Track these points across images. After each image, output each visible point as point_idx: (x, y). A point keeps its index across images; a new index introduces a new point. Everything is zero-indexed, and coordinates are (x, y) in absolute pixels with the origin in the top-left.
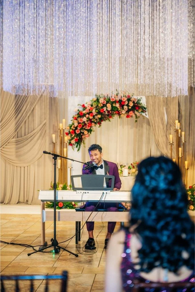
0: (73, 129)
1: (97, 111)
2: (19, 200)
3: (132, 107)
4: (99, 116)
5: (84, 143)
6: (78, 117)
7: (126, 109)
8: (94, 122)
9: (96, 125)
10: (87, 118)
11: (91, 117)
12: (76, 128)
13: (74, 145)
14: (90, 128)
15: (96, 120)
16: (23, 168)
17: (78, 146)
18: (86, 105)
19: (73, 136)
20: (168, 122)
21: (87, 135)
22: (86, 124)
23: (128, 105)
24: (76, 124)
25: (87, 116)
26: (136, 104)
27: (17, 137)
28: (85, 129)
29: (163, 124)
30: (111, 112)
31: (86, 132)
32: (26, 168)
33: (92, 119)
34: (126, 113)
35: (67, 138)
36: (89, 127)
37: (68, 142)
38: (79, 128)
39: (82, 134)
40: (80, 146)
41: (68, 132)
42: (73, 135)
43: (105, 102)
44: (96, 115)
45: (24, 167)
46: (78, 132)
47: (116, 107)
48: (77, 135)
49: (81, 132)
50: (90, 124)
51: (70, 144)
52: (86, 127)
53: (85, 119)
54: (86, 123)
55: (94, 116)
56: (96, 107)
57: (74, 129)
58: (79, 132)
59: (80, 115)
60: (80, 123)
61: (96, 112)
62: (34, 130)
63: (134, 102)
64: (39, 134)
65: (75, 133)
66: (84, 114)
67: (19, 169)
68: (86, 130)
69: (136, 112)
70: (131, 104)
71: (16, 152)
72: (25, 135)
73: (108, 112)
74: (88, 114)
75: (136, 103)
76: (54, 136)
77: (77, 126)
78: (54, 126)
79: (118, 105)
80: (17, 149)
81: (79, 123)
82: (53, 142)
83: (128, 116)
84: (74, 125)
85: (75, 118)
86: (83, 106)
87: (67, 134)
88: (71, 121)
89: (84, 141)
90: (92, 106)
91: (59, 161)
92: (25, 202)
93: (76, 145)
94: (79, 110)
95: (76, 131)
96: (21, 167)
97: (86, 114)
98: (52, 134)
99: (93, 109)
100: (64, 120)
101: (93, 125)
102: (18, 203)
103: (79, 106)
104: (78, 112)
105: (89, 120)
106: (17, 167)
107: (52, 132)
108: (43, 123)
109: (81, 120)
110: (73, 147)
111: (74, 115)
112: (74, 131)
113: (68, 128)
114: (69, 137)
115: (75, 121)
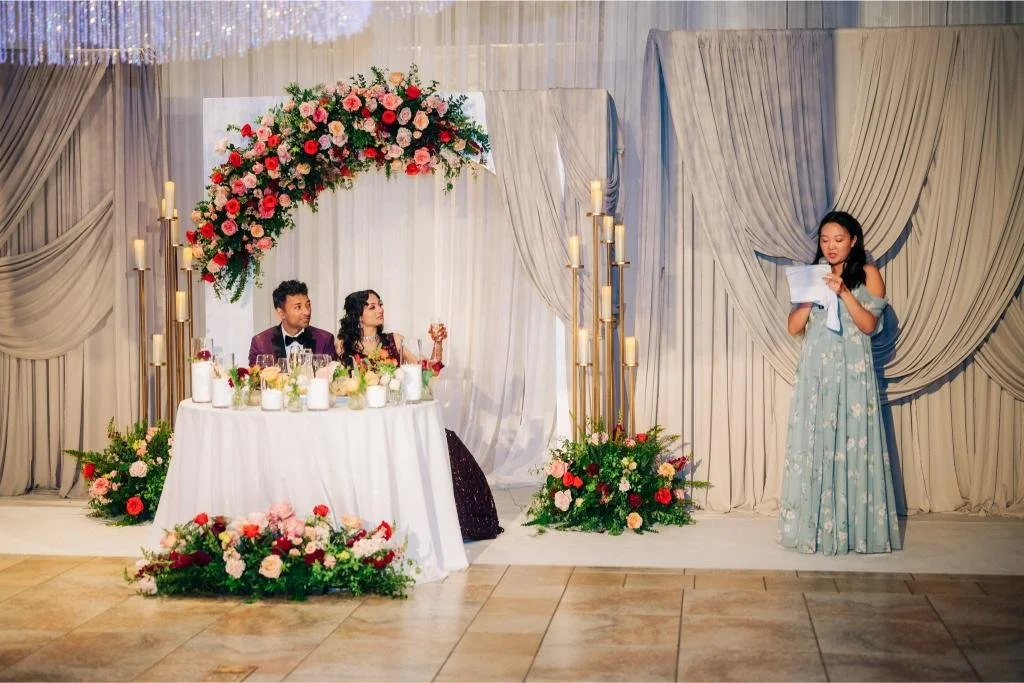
0: (209, 219)
1: (295, 149)
2: (32, 480)
3: (425, 132)
4: (303, 169)
5: (257, 271)
6: (231, 174)
7: (402, 139)
8: (286, 191)
9: (299, 203)
10: (258, 177)
11: (273, 174)
12: (222, 215)
13: (220, 277)
14: (272, 213)
15: (295, 181)
16: (41, 367)
17: (236, 283)
18: (255, 129)
19: (211, 247)
20: (567, 190)
21: (264, 242)
22: (258, 200)
23: (410, 126)
24: (221, 201)
25: (258, 167)
26: (444, 123)
27: (19, 253)
28: (253, 218)
29: (549, 196)
30: (346, 153)
31: (257, 231)
32: (53, 363)
33: (278, 180)
34: (405, 155)
35: (189, 255)
36: (267, 210)
37: (195, 267)
38: (231, 216)
39: (245, 238)
40: (243, 281)
41: (193, 229)
42: (214, 242)
43: (325, 114)
44: (292, 164)
45: (47, 361)
46: (229, 229)
47: (366, 134)
48: (227, 242)
49: (240, 232)
50: (270, 201)
51: (207, 276)
52: (256, 209)
53: (249, 180)
54: (258, 194)
55: (285, 170)
56: (293, 136)
57: (214, 217)
58: (234, 229)
59: (238, 165)
60: (236, 196)
61: (292, 154)
62: (76, 222)
63: (434, 114)
64: (93, 238)
65: (219, 232)
66: (247, 161)
67: (26, 367)
68: (259, 222)
69: (444, 152)
70: (422, 121)
71: (16, 306)
72: (46, 241)
73: (338, 151)
74: (262, 160)
75: (446, 117)
76: (139, 245)
77: (224, 210)
78: (141, 206)
79: (369, 126)
80: (18, 292)
81: (231, 196)
82: (136, 269)
83: (412, 169)
84: (215, 206)
85: (219, 179)
86: (247, 131)
87: (193, 238)
88: (208, 188)
89: (257, 264)
90: (276, 129)
91: (159, 341)
92: (50, 488)
93: (228, 279)
94: (232, 146)
95: (223, 225)
96: (33, 361)
97: (254, 163)
98: (133, 239)
99: (281, 141)
100: (169, 187)
101: (284, 201)
102: (29, 490)
103: (233, 131)
104: (228, 153)
105: (265, 182)
106: (18, 360)
107: (133, 231)
108: (106, 200)
109: (239, 185)
110: (218, 288)
111: (218, 167)
112: (214, 227)
113: (198, 214)
114: (199, 250)
115: (220, 188)
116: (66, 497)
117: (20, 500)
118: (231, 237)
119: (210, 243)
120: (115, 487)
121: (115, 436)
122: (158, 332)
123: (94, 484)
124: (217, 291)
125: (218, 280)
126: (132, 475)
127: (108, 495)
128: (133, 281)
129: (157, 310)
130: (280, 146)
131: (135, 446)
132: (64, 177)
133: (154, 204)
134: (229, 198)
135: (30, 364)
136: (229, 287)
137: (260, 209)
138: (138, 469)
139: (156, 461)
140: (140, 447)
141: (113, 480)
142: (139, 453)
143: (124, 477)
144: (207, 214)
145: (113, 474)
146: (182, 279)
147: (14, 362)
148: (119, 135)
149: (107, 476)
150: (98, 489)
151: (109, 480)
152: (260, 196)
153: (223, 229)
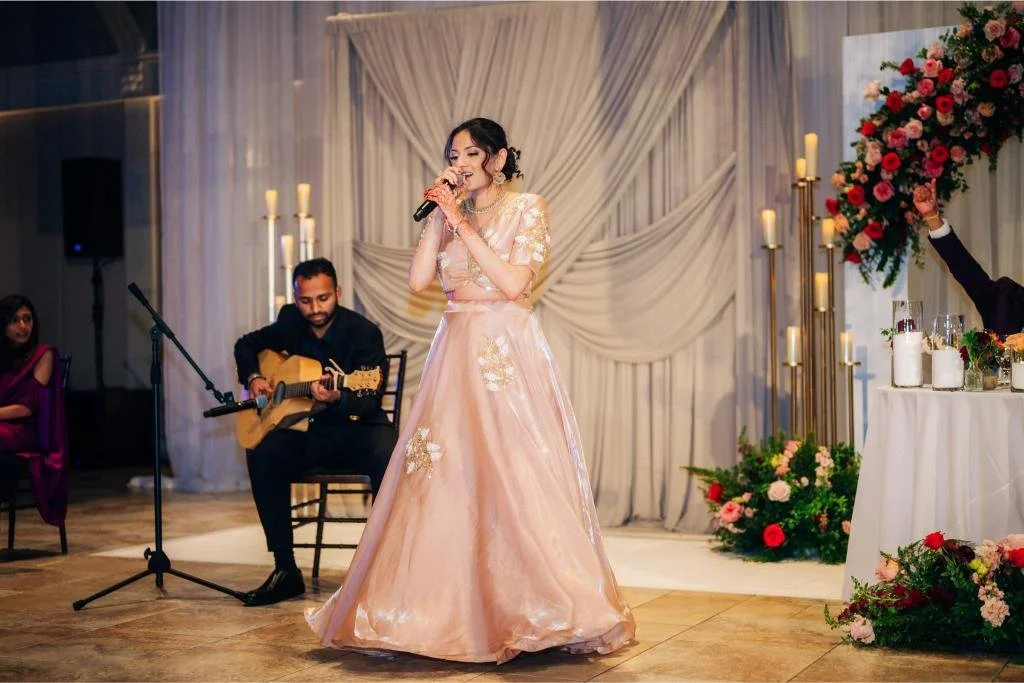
0: (856, 182)
1: (974, 85)
2: (631, 509)
4: (986, 110)
5: (916, 248)
6: (885, 125)
8: (960, 141)
9: (975, 158)
10: (924, 123)
11: (944, 119)
12: (874, 175)
13: (867, 258)
14: (941, 170)
15: (973, 128)
16: (643, 371)
17: (889, 264)
18: (920, 64)
19: (859, 217)
22: (923, 154)
24: (873, 156)
25: (925, 111)
27: (619, 235)
28: (915, 177)
32: (658, 368)
33: (950, 127)
35: (830, 228)
36: (935, 166)
37: (838, 245)
38: (886, 175)
39: (902, 204)
40: (897, 263)
41: (834, 197)
42: (863, 211)
44: (970, 105)
45: (651, 364)
46: (883, 194)
48: (881, 210)
49: (899, 196)
50: (940, 153)
51: (851, 254)
52: (920, 167)
53: (912, 128)
54: (923, 145)
55: (959, 112)
56: (971, 68)
57: (864, 179)
58: (890, 193)
59: (895, 110)
60: (894, 150)
61: (970, 92)
62: (687, 196)
64: (709, 212)
65: (870, 198)
66: (909, 104)
67: (626, 372)
71: (615, 299)
72: (651, 221)
74: (930, 101)
76: (769, 216)
77: (878, 167)
78: (770, 171)
81: (885, 151)
82: (765, 247)
84: (865, 164)
85: (870, 130)
86: (907, 67)
87: (834, 208)
88: (853, 145)
89: (916, 239)
90: (947, 62)
91: (794, 334)
92: (652, 520)
93: (878, 259)
94: (886, 89)
95: (875, 189)
96: (634, 365)
97: (920, 106)
98: (760, 211)
99: (955, 76)
100: (811, 139)
101: (958, 155)
102: (626, 522)
103: (888, 70)
104: (883, 98)
105: (933, 129)
106: (617, 363)
107: (760, 200)
108: (726, 165)
109: (897, 136)
110: (864, 270)
111: (867, 117)
112: (865, 192)
113: (841, 178)
114: (843, 222)
115: (869, 144)
116: (674, 531)
117: (619, 532)
118: (886, 203)
119: (858, 212)
120: (749, 512)
121: (745, 449)
122: (791, 323)
123: (722, 510)
124: (864, 274)
125: (864, 261)
126: (772, 499)
127: (739, 523)
128: (760, 264)
129: (787, 299)
130: (955, 82)
131: (774, 462)
132: (673, 143)
133: (784, 169)
134: (883, 154)
135: (630, 368)
136: (881, 267)
137: (926, 167)
138: (779, 491)
139: (800, 482)
140: (781, 462)
141: (745, 505)
142: (779, 471)
143: (761, 502)
144: (854, 176)
145: (746, 497)
146: (820, 259)
147: (611, 365)
148: (743, 85)
149: (738, 499)
150: (727, 515)
151: (741, 504)
152: (926, 148)
153: (875, 193)
